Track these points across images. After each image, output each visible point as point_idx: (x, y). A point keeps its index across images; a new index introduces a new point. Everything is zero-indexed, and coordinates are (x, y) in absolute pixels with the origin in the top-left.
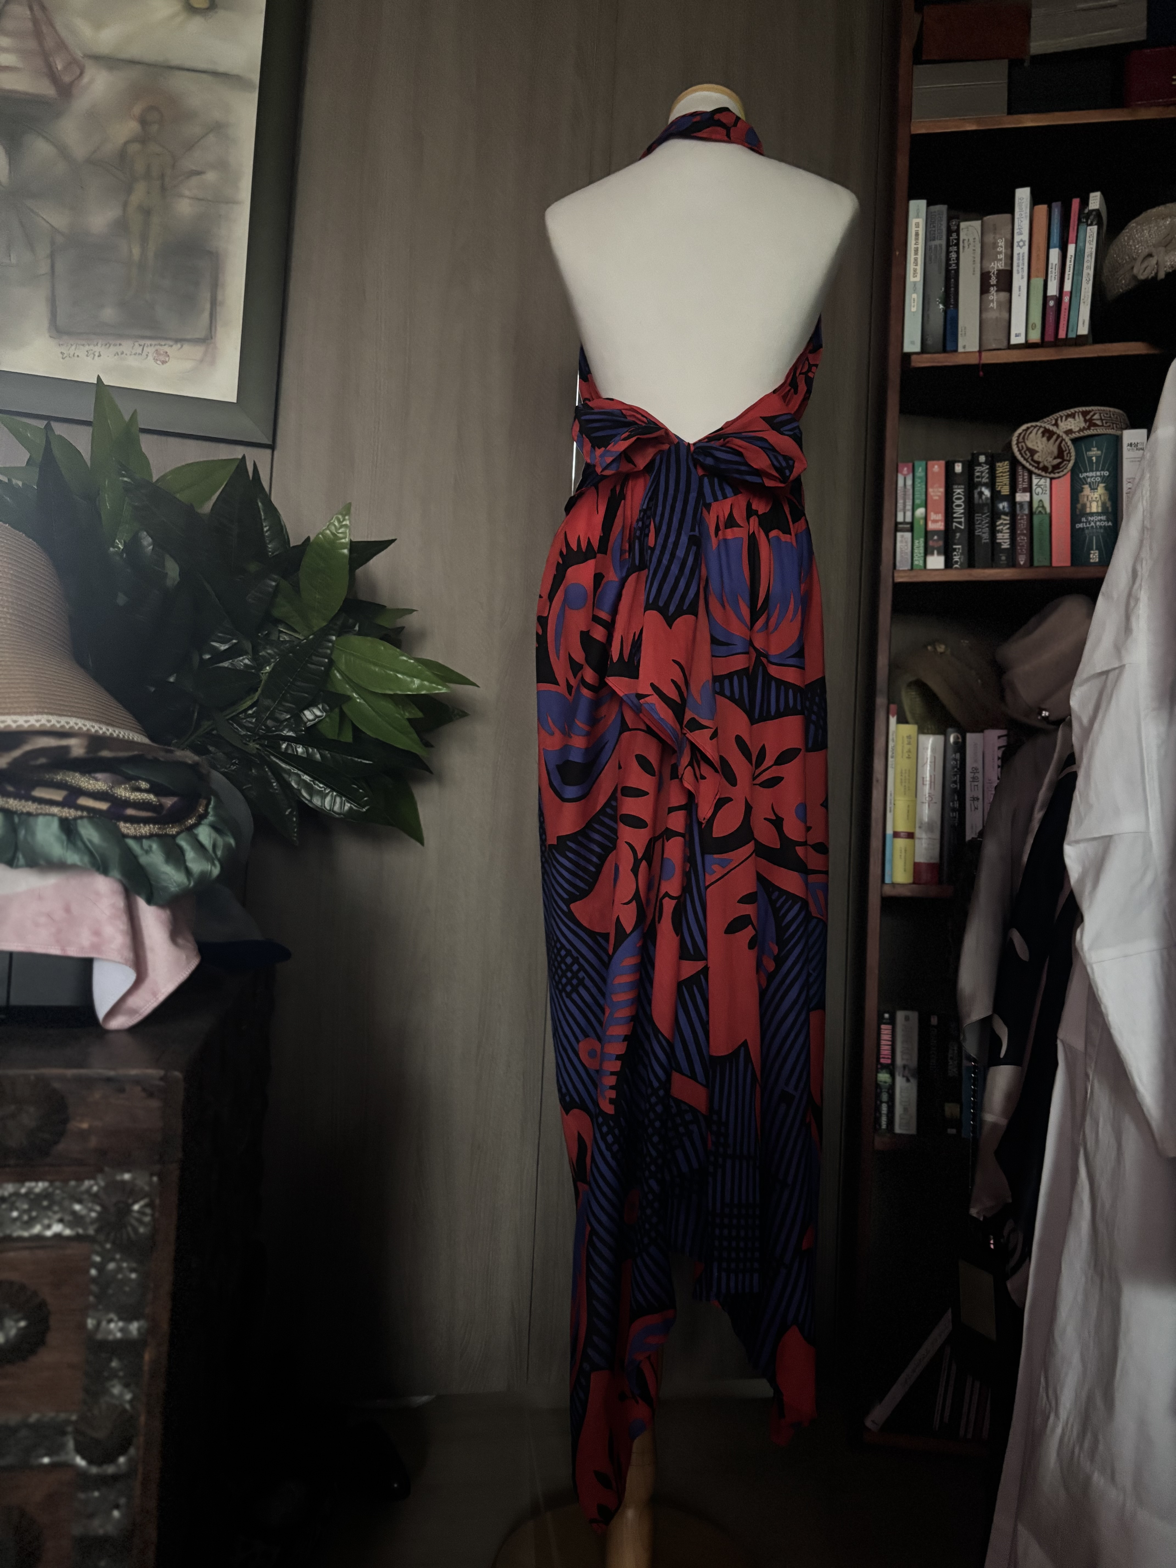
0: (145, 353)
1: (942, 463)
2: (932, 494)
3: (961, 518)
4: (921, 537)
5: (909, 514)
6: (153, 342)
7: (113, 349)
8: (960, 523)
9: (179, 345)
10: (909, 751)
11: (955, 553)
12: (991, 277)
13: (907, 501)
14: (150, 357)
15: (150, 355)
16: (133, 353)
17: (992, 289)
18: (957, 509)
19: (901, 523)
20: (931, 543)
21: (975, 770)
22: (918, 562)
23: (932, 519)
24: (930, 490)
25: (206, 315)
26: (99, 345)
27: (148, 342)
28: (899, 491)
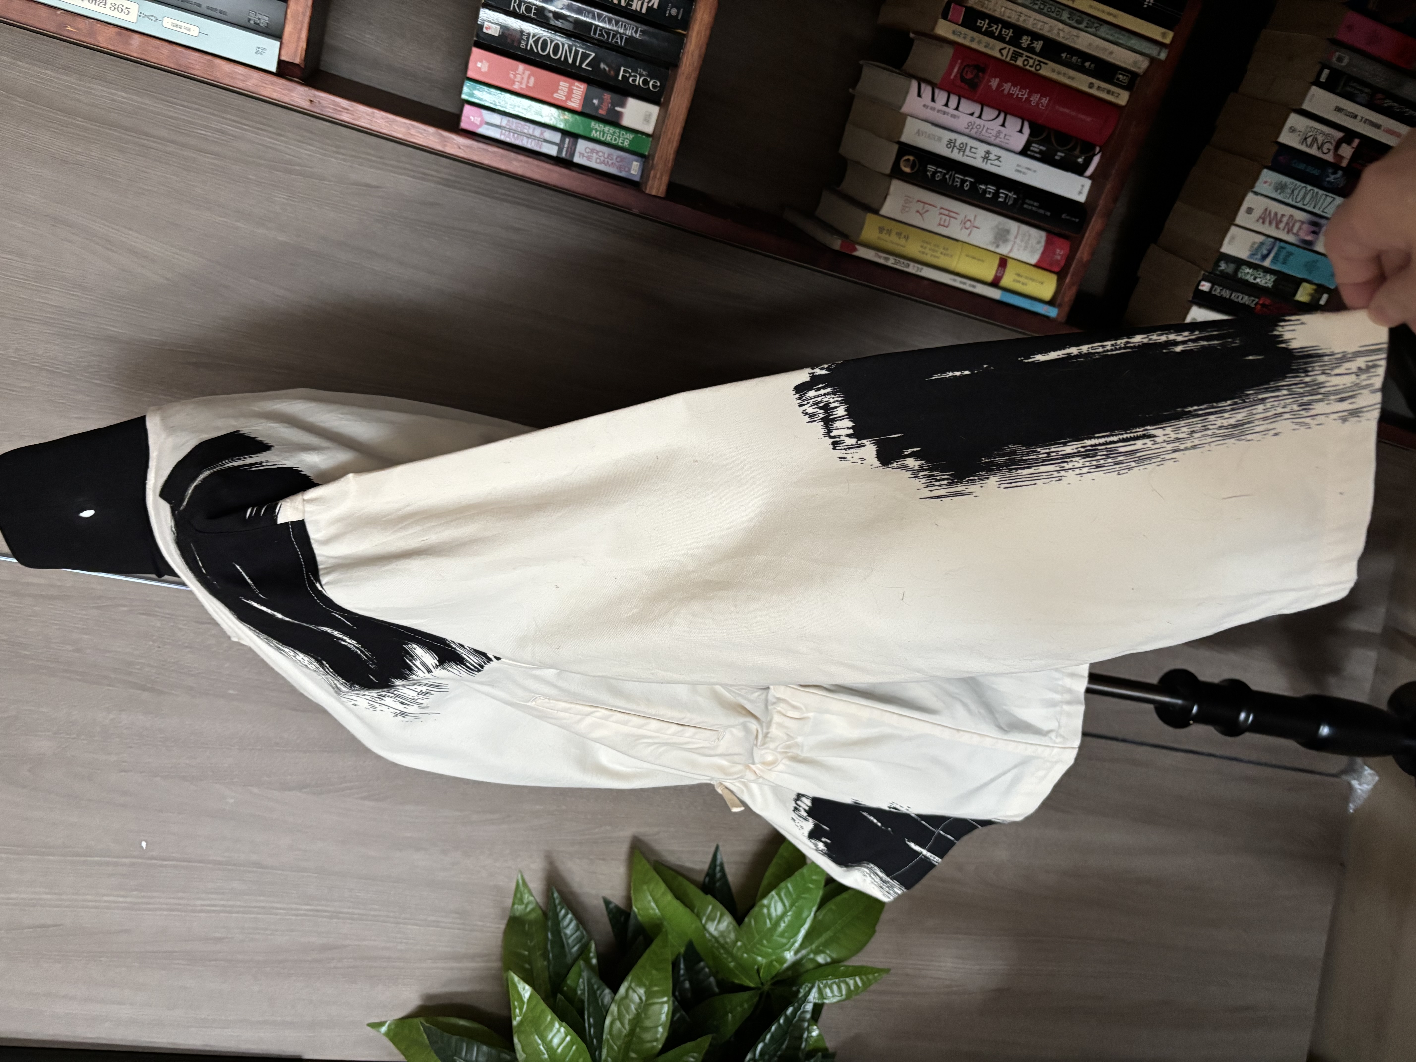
1: (476, 52)
2: (524, 86)
3: (577, 52)
4: (590, 125)
5: (548, 134)
8: (585, 56)
10: (899, 234)
11: (630, 80)
13: (526, 131)
18: (561, 53)
19: (560, 151)
20: (602, 112)
21: (950, 147)
22: (625, 140)
23: (564, 98)
24: (516, 87)
28: (508, 140)
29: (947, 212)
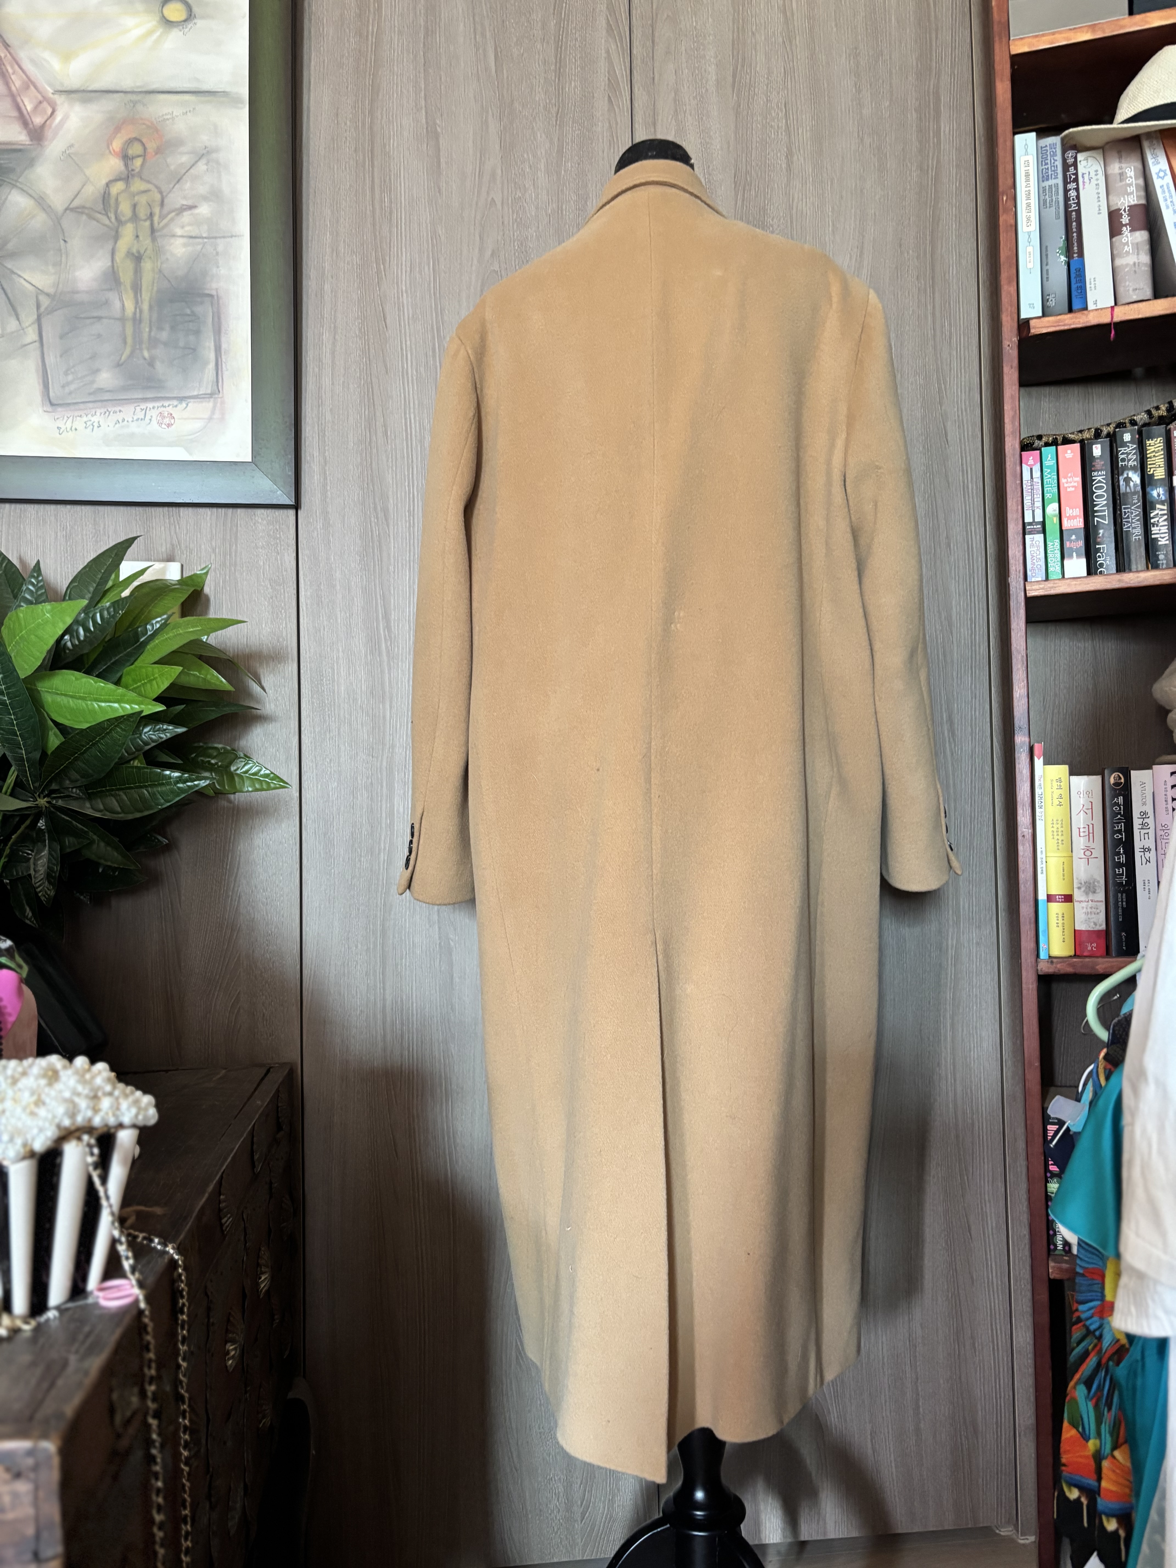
0: (148, 417)
1: (1077, 446)
2: (1066, 485)
3: (1104, 511)
4: (1056, 539)
5: (1039, 512)
6: (156, 404)
7: (113, 417)
8: (1103, 517)
9: (184, 405)
10: (1060, 797)
11: (1099, 555)
12: (1122, 215)
13: (1035, 496)
14: (154, 422)
15: (154, 419)
16: (135, 419)
17: (1124, 229)
18: (1098, 501)
19: (1030, 524)
20: (1067, 544)
21: (1144, 815)
22: (1054, 568)
23: (1068, 515)
24: (1062, 480)
25: (212, 365)
26: (98, 414)
27: (150, 405)
28: (1024, 486)
29: (1091, 831)
